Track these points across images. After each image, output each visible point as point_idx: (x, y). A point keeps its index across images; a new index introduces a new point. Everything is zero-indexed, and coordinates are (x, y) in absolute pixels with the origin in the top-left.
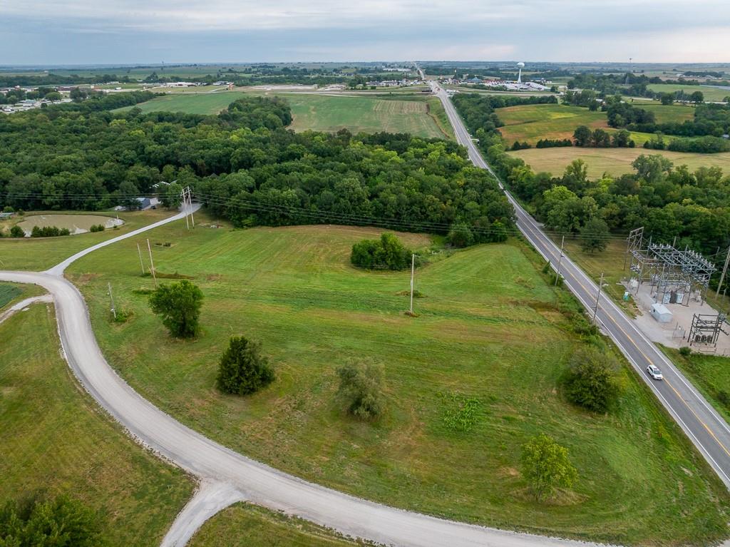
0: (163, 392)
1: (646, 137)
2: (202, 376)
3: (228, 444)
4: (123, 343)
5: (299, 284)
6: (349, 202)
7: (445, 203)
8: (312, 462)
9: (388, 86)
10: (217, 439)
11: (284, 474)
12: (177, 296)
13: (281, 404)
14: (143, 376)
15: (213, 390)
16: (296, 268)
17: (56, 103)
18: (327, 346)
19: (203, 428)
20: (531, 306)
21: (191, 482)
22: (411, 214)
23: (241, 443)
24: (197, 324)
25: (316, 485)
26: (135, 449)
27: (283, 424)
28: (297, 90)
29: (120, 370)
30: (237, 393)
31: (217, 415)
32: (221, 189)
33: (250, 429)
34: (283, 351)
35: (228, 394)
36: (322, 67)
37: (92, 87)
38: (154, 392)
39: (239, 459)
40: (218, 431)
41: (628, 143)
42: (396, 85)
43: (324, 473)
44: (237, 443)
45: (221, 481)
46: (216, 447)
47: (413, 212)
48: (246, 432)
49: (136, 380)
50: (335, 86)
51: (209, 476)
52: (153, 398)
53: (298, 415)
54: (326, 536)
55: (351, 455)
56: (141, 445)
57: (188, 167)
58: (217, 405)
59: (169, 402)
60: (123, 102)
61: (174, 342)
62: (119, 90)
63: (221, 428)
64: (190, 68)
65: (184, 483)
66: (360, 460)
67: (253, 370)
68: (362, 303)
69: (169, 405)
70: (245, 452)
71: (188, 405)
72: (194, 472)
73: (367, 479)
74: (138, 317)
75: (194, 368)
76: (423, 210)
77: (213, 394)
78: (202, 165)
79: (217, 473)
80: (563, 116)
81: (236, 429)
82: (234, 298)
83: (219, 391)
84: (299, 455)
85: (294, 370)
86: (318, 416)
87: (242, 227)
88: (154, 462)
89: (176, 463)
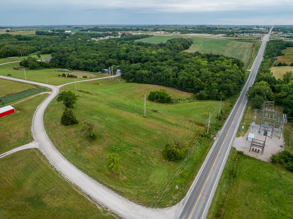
0: (49, 120)
4: (53, 106)
5: (121, 101)
6: (165, 77)
7: (204, 82)
8: (63, 145)
9: (244, 36)
13: (73, 130)
17: (116, 37)
18: (104, 119)
20: (196, 123)
21: (31, 141)
22: (187, 85)
26: (28, 131)
27: (67, 135)
28: (203, 36)
31: (54, 128)
34: (90, 117)
36: (227, 27)
37: (131, 32)
38: (47, 119)
42: (248, 35)
43: (62, 148)
45: (38, 142)
47: (188, 84)
49: (46, 116)
50: (220, 35)
52: (45, 121)
54: (46, 162)
55: (75, 147)
56: (31, 130)
57: (129, 61)
58: (57, 126)
60: (136, 38)
62: (140, 34)
63: (52, 131)
64: (174, 26)
66: (75, 149)
71: (51, 124)
72: (35, 139)
73: (71, 153)
76: (193, 84)
78: (133, 61)
79: (39, 140)
86: (78, 135)
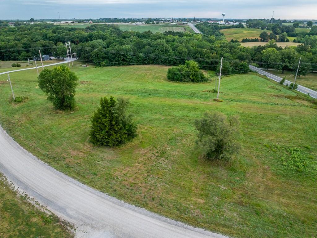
0: (43, 145)
1: (293, 38)
2: (77, 133)
3: (102, 189)
4: (17, 113)
5: (139, 86)
6: (161, 52)
7: (213, 54)
8: (189, 205)
9: (164, 23)
10: (92, 184)
11: (164, 218)
12: (57, 75)
13: (146, 153)
14: (28, 134)
15: (87, 144)
16: (135, 80)
18: (170, 116)
19: (78, 174)
20: (287, 98)
21: (65, 232)
23: (115, 187)
24: (73, 100)
25: (201, 230)
26: (8, 196)
27: (151, 170)
28: (122, 24)
29: (10, 130)
30: (107, 145)
31: (90, 163)
32: (88, 46)
33: (122, 175)
34: (139, 118)
35: (99, 146)
38: (36, 146)
39: (114, 203)
40: (92, 177)
41: (286, 40)
43: (205, 216)
44: (111, 188)
45: (98, 229)
46: (90, 192)
48: (119, 177)
49: (22, 137)
50: (140, 23)
51: (85, 224)
52: (34, 150)
53: (163, 162)
55: (223, 196)
56: (16, 191)
58: (90, 155)
59: (47, 153)
61: (56, 113)
63: (95, 174)
65: (57, 233)
66: (234, 201)
67: (121, 125)
68: (183, 95)
69: (48, 155)
70: (120, 196)
71: (64, 155)
72: (68, 219)
73: (249, 220)
74: (31, 100)
75: (70, 129)
76: (202, 57)
77: (87, 147)
78: (77, 42)
79: (93, 220)
80: (249, 32)
81: (109, 174)
82: (98, 92)
83: (92, 144)
84: (173, 198)
85: (150, 129)
86: (179, 162)
87: (100, 66)
88: (25, 208)
89: (50, 210)
